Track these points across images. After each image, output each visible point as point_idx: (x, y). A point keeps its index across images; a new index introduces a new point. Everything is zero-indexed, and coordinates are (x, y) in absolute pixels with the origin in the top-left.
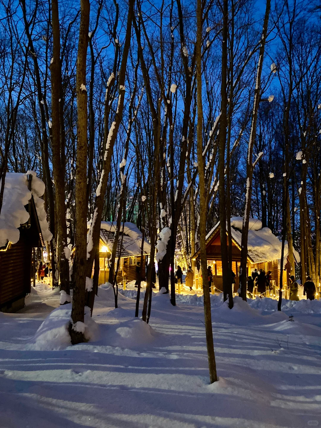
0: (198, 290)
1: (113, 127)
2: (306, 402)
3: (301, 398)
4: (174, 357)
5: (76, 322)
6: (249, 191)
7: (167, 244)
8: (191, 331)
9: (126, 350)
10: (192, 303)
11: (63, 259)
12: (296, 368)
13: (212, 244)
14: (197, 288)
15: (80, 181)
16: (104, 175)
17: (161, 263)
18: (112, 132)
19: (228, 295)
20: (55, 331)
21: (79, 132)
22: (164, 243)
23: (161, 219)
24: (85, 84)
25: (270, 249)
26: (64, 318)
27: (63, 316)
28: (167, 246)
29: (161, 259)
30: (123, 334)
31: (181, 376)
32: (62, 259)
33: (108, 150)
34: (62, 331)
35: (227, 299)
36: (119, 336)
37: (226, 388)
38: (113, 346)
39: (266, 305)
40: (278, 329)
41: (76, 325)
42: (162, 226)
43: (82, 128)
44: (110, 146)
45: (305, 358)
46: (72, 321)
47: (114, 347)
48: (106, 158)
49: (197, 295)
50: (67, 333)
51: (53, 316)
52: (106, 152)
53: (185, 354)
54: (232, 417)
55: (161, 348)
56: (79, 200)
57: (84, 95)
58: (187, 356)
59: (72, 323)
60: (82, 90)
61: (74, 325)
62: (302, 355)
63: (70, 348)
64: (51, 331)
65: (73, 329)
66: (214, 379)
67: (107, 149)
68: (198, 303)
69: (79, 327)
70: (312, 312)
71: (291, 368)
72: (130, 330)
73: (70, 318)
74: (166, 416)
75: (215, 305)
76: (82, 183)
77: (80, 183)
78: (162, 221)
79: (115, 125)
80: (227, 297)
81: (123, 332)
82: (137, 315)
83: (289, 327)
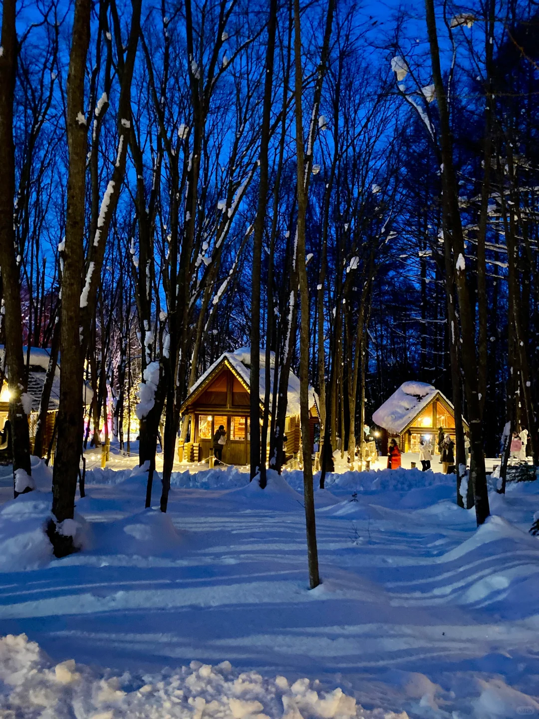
0: (182, 463)
1: (110, 190)
2: (425, 598)
3: (418, 594)
4: (231, 561)
5: (63, 520)
6: (293, 311)
7: (156, 390)
8: (226, 525)
9: (150, 558)
10: (182, 485)
11: (21, 415)
12: (390, 561)
13: (209, 390)
14: (181, 461)
15: (72, 281)
16: (93, 272)
17: (144, 421)
18: (109, 198)
19: (257, 468)
20: (22, 538)
21: (73, 197)
22: (150, 388)
23: (146, 348)
24: (83, 113)
25: (294, 397)
26: (33, 515)
27: (30, 513)
28: (156, 393)
29: (145, 415)
30: (137, 536)
31: (265, 584)
32: (18, 415)
33: (101, 228)
34: (38, 536)
35: (255, 475)
36: (132, 538)
37: (334, 591)
38: (128, 555)
39: (298, 482)
40: (340, 513)
41: (62, 525)
42: (148, 359)
43: (77, 191)
44: (104, 222)
45: (393, 547)
46: (55, 519)
47: (130, 555)
48: (98, 242)
49: (190, 473)
50: (47, 539)
51: (9, 514)
52: (98, 232)
53: (242, 556)
54: (365, 623)
55: (199, 552)
56: (70, 314)
57: (82, 133)
58: (247, 558)
59: (55, 523)
60: (80, 123)
61: (58, 525)
62: (387, 544)
63: (55, 564)
64: (15, 538)
65: (57, 533)
66: (316, 582)
67: (99, 226)
68: (191, 484)
69: (68, 528)
70: (362, 489)
71: (385, 561)
72: (148, 528)
73: (49, 514)
74: (285, 634)
75: (222, 486)
76: (75, 286)
77: (72, 285)
78: (147, 351)
79: (114, 187)
80: (257, 471)
81: (136, 531)
82: (148, 504)
83: (353, 510)
